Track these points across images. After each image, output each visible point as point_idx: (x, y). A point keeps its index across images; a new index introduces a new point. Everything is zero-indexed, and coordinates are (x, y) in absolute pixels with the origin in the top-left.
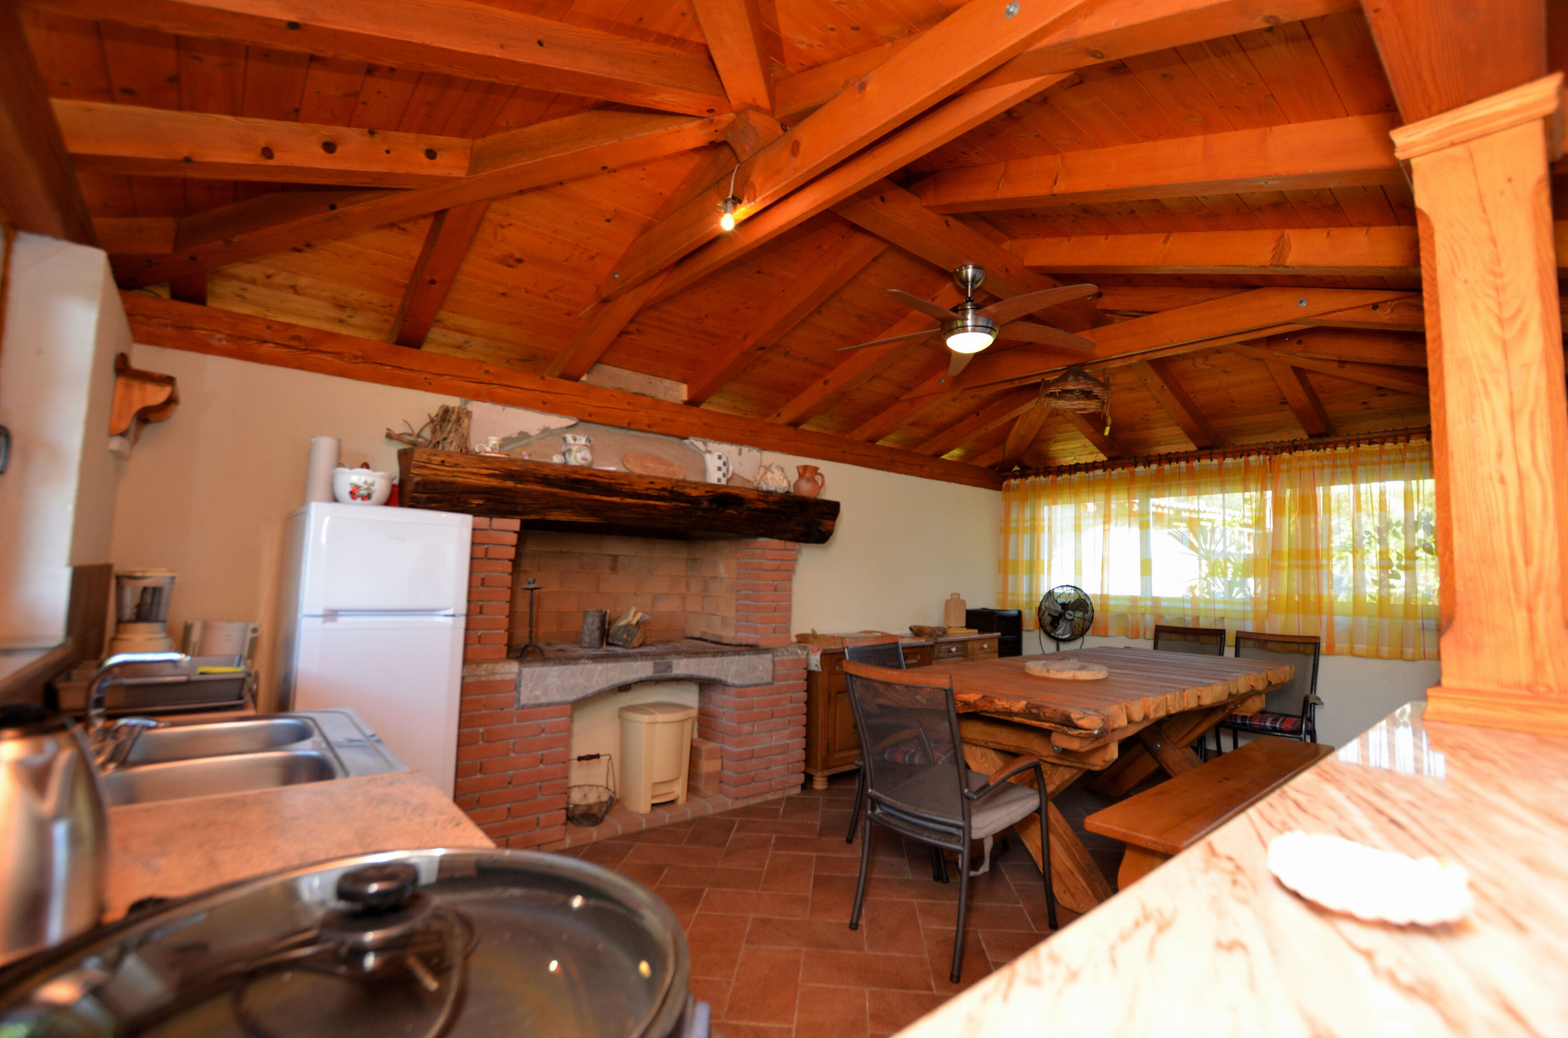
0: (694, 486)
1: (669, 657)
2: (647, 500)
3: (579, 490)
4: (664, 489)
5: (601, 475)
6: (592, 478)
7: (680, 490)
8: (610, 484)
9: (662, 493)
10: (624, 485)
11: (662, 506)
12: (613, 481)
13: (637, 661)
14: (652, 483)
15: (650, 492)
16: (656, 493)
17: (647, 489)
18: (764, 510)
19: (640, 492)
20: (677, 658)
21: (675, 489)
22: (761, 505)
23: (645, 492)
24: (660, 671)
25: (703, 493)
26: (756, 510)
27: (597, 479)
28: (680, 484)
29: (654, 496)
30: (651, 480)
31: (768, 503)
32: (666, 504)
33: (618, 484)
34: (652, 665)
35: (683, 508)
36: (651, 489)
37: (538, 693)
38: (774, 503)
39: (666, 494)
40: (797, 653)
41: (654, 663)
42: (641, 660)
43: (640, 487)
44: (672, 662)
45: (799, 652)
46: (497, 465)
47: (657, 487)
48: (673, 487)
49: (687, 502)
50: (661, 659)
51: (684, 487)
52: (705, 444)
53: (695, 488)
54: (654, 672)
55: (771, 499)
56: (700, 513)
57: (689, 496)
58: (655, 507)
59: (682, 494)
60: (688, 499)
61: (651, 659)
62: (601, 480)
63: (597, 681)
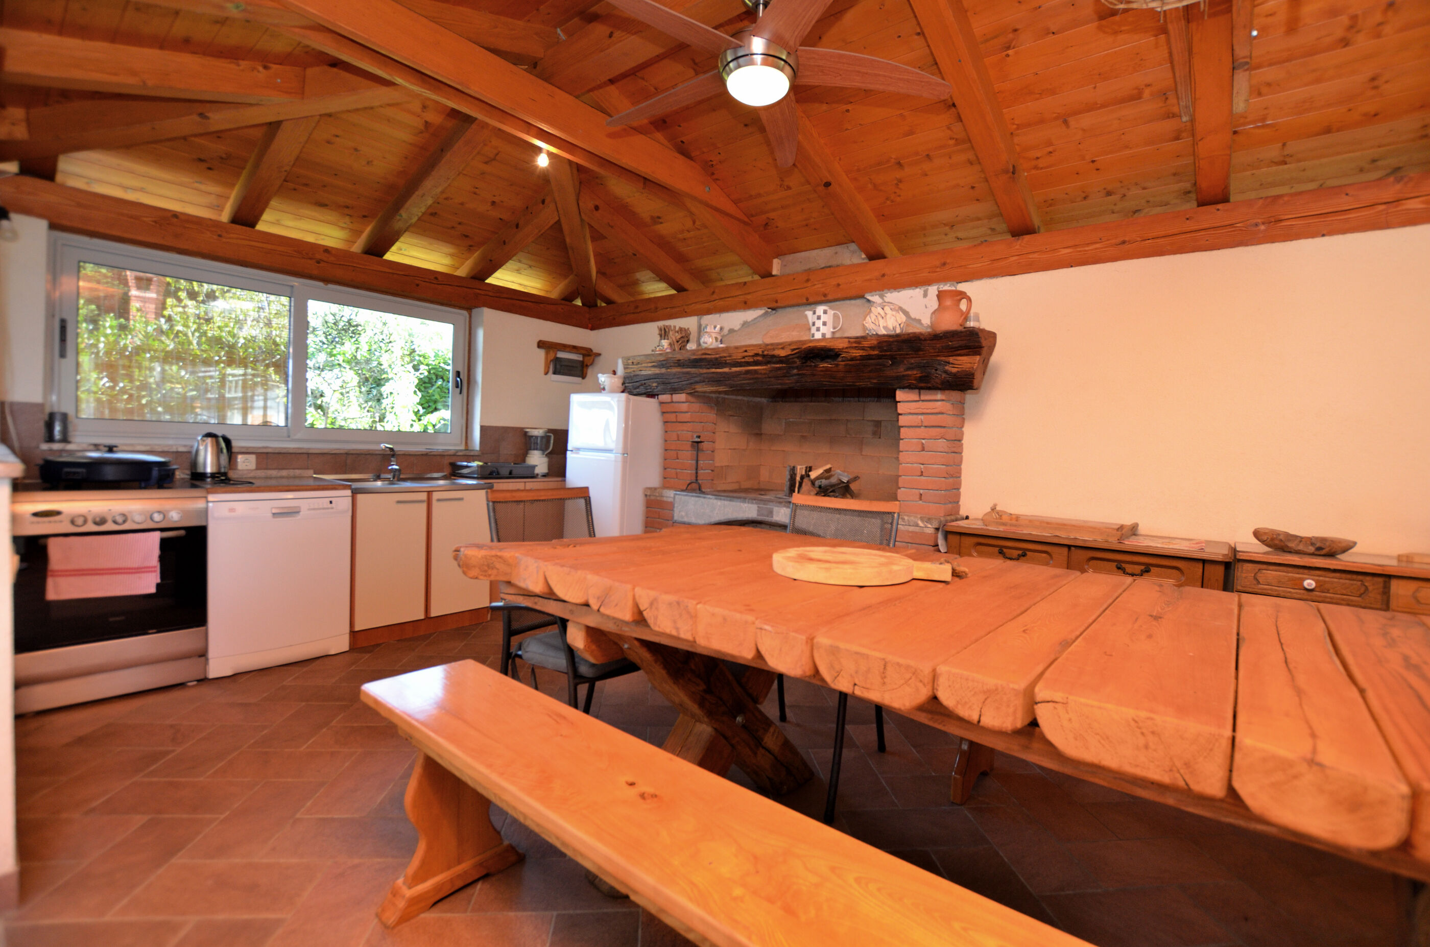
0: (780, 347)
1: (771, 504)
2: (747, 366)
3: (701, 367)
4: (757, 355)
5: (709, 352)
6: (704, 357)
7: (771, 353)
8: (716, 359)
9: (756, 358)
10: (725, 357)
11: (760, 370)
12: (717, 356)
13: (745, 503)
14: (746, 351)
15: (747, 359)
16: (751, 360)
17: (744, 358)
18: (863, 358)
19: (739, 360)
20: (778, 507)
21: (766, 353)
22: (857, 353)
23: (743, 360)
24: (762, 515)
25: (790, 353)
26: (852, 359)
27: (707, 356)
28: (769, 347)
29: (751, 362)
30: (745, 349)
31: (863, 349)
32: (765, 367)
33: (721, 357)
34: (757, 508)
35: (779, 369)
36: (746, 356)
37: (683, 514)
38: (872, 348)
39: (760, 358)
40: (917, 525)
41: (758, 507)
42: (748, 503)
43: (738, 356)
44: (773, 509)
45: (921, 524)
46: (653, 359)
47: (751, 354)
48: (763, 352)
49: (781, 362)
50: (764, 504)
51: (774, 349)
52: (882, 297)
53: (783, 348)
54: (758, 515)
55: (866, 344)
56: (795, 371)
57: (779, 357)
58: (756, 371)
59: (773, 356)
60: (781, 360)
61: (756, 503)
62: (709, 357)
63: (717, 513)
